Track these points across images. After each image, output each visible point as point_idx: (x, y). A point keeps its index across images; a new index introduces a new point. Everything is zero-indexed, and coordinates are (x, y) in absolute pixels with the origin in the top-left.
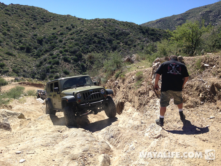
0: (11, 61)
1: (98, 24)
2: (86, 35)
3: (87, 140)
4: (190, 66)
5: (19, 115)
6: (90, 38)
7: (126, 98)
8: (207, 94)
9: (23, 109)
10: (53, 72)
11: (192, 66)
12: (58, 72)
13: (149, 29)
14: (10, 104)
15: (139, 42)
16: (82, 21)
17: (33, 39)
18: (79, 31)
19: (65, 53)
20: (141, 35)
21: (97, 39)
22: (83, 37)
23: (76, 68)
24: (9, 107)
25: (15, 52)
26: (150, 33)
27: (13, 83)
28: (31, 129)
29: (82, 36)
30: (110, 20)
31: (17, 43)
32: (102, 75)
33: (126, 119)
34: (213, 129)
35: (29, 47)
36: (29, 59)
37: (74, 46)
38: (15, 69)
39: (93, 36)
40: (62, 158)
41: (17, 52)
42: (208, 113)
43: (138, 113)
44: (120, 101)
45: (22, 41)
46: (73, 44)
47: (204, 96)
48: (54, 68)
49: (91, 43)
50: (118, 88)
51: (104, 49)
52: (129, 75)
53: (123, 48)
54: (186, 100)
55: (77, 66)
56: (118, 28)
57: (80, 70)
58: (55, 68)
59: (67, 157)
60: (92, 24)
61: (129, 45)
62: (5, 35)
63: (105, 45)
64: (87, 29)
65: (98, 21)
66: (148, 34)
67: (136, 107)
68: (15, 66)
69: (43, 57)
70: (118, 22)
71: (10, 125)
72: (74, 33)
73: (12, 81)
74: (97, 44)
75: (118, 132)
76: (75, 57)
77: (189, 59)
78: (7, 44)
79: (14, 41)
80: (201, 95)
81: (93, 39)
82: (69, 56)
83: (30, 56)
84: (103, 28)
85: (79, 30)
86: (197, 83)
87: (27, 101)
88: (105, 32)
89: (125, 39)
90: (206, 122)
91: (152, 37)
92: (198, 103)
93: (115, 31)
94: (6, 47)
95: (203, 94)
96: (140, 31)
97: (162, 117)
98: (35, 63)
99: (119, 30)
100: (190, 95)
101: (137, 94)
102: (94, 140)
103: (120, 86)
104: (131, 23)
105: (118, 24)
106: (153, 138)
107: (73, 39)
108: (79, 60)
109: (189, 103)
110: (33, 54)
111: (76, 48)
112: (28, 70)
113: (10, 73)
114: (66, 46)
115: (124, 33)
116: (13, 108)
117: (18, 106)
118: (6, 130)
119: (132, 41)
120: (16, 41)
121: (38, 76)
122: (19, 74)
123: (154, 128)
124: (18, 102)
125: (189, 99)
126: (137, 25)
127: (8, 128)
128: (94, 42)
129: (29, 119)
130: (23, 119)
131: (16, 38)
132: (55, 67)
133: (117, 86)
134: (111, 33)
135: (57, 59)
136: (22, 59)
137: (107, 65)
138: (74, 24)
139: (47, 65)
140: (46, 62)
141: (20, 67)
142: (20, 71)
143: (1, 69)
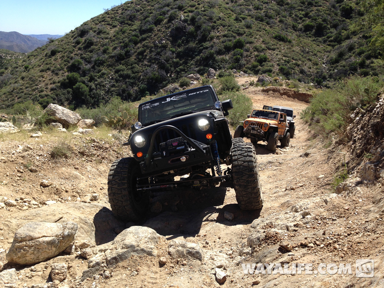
17: (333, 9)
25: (292, 36)
27: (252, 88)
31: (301, 18)
35: (322, 24)
36: (318, 48)
38: (284, 67)
41: (297, 35)
45: (311, 14)
62: (282, 5)
68: (285, 61)
69: (345, 44)
73: (252, 84)
78: (281, 21)
79: (296, 15)
83: (320, 42)
94: (278, 26)
98: (328, 57)
110: (328, 37)
112: (311, 70)
120: (298, 15)
121: (328, 82)
131: (299, 10)
136: (303, 47)
139: (354, 60)
140: (352, 52)
141: (295, 64)
142: (293, 71)
143: (260, 67)
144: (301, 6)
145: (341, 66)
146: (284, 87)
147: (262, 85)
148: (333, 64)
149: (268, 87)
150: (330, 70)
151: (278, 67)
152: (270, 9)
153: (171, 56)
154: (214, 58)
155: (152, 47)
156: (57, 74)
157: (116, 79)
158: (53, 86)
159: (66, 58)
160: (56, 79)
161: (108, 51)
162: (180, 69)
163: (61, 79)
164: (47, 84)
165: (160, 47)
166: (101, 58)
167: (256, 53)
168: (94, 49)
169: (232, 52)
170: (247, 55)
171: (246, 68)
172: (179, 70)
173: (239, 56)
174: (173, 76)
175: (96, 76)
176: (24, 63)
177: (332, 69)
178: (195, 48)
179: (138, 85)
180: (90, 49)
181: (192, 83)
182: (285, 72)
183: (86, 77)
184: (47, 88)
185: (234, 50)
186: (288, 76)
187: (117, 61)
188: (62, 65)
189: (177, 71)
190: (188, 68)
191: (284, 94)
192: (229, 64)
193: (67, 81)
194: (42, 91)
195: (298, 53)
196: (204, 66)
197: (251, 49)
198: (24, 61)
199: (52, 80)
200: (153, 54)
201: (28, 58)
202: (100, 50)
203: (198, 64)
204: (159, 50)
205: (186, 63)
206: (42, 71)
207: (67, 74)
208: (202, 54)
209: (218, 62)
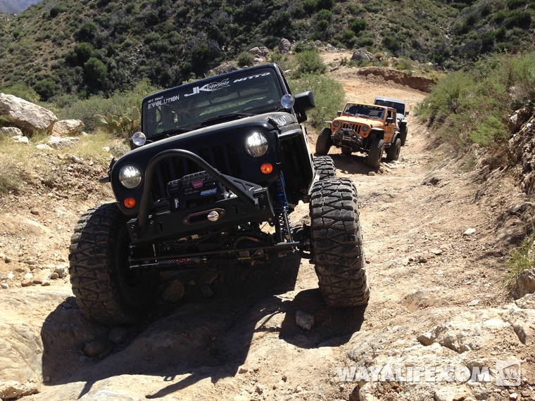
0: (384, 15)
27: (343, 69)
38: (390, 38)
48: (508, 39)
58: (513, 39)
68: (392, 29)
69: (478, 5)
73: (343, 63)
83: (441, 1)
98: (452, 25)
121: (452, 61)
132: (515, 34)
139: (489, 30)
140: (487, 17)
141: (405, 34)
142: (403, 44)
143: (355, 38)
145: (471, 38)
146: (390, 67)
147: (359, 65)
148: (459, 35)
149: (367, 68)
150: (455, 44)
151: (382, 39)
153: (226, 19)
154: (290, 23)
155: (199, 5)
156: (60, 45)
157: (146, 54)
158: (55, 62)
159: (72, 21)
160: (59, 52)
161: (133, 10)
162: (239, 39)
163: (66, 52)
164: (46, 60)
165: (210, 6)
166: (123, 21)
167: (350, 16)
168: (113, 7)
169: (316, 15)
170: (337, 20)
171: (335, 39)
172: (238, 41)
173: (325, 21)
174: (229, 49)
175: (117, 48)
176: (13, 28)
177: (458, 42)
178: (262, 7)
179: (179, 63)
180: (107, 7)
181: (257, 61)
182: (391, 45)
183: (103, 49)
184: (46, 66)
185: (318, 11)
186: (396, 52)
187: (147, 26)
188: (68, 32)
189: (235, 42)
190: (251, 38)
191: (390, 78)
192: (310, 32)
193: (75, 54)
194: (39, 70)
195: (410, 17)
196: (274, 36)
197: (343, 10)
198: (12, 25)
199: (54, 54)
200: (201, 15)
201: (19, 20)
202: (121, 8)
203: (266, 31)
204: (208, 10)
205: (248, 30)
206: (38, 40)
207: (74, 44)
208: (271, 17)
209: (294, 30)
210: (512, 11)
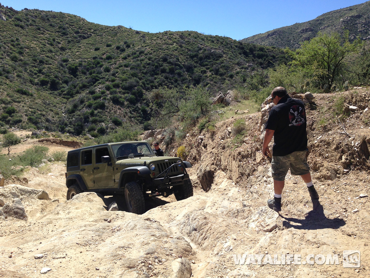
0: (25, 104)
1: (170, 41)
2: (149, 60)
3: (153, 235)
4: (326, 108)
5: (40, 193)
6: (156, 64)
7: (218, 164)
8: (355, 156)
9: (46, 183)
10: (95, 122)
11: (329, 109)
12: (103, 122)
13: (255, 47)
14: (25, 175)
15: (238, 70)
16: (143, 36)
17: (61, 68)
18: (138, 53)
19: (114, 89)
20: (241, 58)
21: (167, 65)
22: (145, 62)
23: (132, 114)
24: (24, 180)
25: (32, 90)
26: (256, 55)
27: (29, 140)
28: (59, 216)
29: (143, 60)
30: (190, 33)
31: (36, 74)
32: (177, 125)
33: (217, 199)
34: (365, 216)
35: (55, 80)
36: (55, 100)
37: (129, 78)
38: (32, 117)
39: (161, 61)
40: (111, 264)
41: (35, 89)
42: (356, 189)
43: (237, 189)
44: (208, 169)
45: (44, 71)
46: (128, 74)
47: (350, 160)
48: (96, 115)
49: (158, 72)
50: (203, 148)
51: (180, 82)
52: (222, 126)
53: (212, 80)
54: (319, 167)
55: (134, 111)
56: (203, 46)
57: (140, 118)
58: (98, 115)
59: (119, 263)
60: (159, 41)
61: (221, 75)
62: (16, 61)
63: (182, 76)
64: (151, 50)
65: (168, 35)
66: (254, 56)
67: (234, 178)
68: (32, 112)
69: (77, 97)
70: (203, 37)
71: (26, 210)
72: (129, 56)
73: (28, 137)
74: (168, 75)
75: (205, 221)
76: (131, 96)
77: (324, 97)
78: (18, 76)
79: (30, 71)
80: (344, 157)
81: (162, 66)
82: (121, 95)
83: (56, 95)
84: (178, 46)
85: (137, 51)
86: (338, 138)
87: (52, 170)
88: (181, 54)
89: (214, 65)
90: (352, 203)
91: (260, 60)
92: (338, 172)
93: (198, 51)
94: (17, 80)
95: (347, 156)
96: (240, 51)
97: (278, 196)
98: (65, 108)
99: (205, 50)
100: (326, 158)
101: (235, 157)
102: (165, 235)
103: (207, 144)
104: (224, 37)
105: (203, 40)
106: (264, 230)
107: (127, 67)
108: (138, 102)
109: (324, 172)
110: (62, 91)
111: (133, 80)
112: (55, 119)
113: (24, 124)
114: (116, 77)
115: (212, 55)
116: (29, 182)
117: (38, 178)
118: (19, 218)
119: (227, 68)
120: (33, 71)
121: (69, 128)
122: (39, 126)
123: (264, 214)
124: (38, 172)
125: (323, 165)
126: (235, 41)
127: (22, 216)
128: (163, 71)
129: (56, 201)
130: (46, 201)
131: (33, 66)
132: (99, 112)
133: (202, 144)
134: (190, 55)
135: (101, 100)
136: (43, 100)
137: (185, 108)
138: (129, 41)
139: (85, 111)
140: (83, 104)
141: (40, 115)
142: (40, 120)
143: (9, 118)
144: (34, 64)
145: (77, 115)
146: (51, 138)
148: (70, 113)
150: (69, 119)
151: (27, 118)
152: (6, 64)
167: (3, 105)
177: (71, 117)
182: (34, 121)
191: (54, 142)
195: (40, 105)
210: (96, 101)
